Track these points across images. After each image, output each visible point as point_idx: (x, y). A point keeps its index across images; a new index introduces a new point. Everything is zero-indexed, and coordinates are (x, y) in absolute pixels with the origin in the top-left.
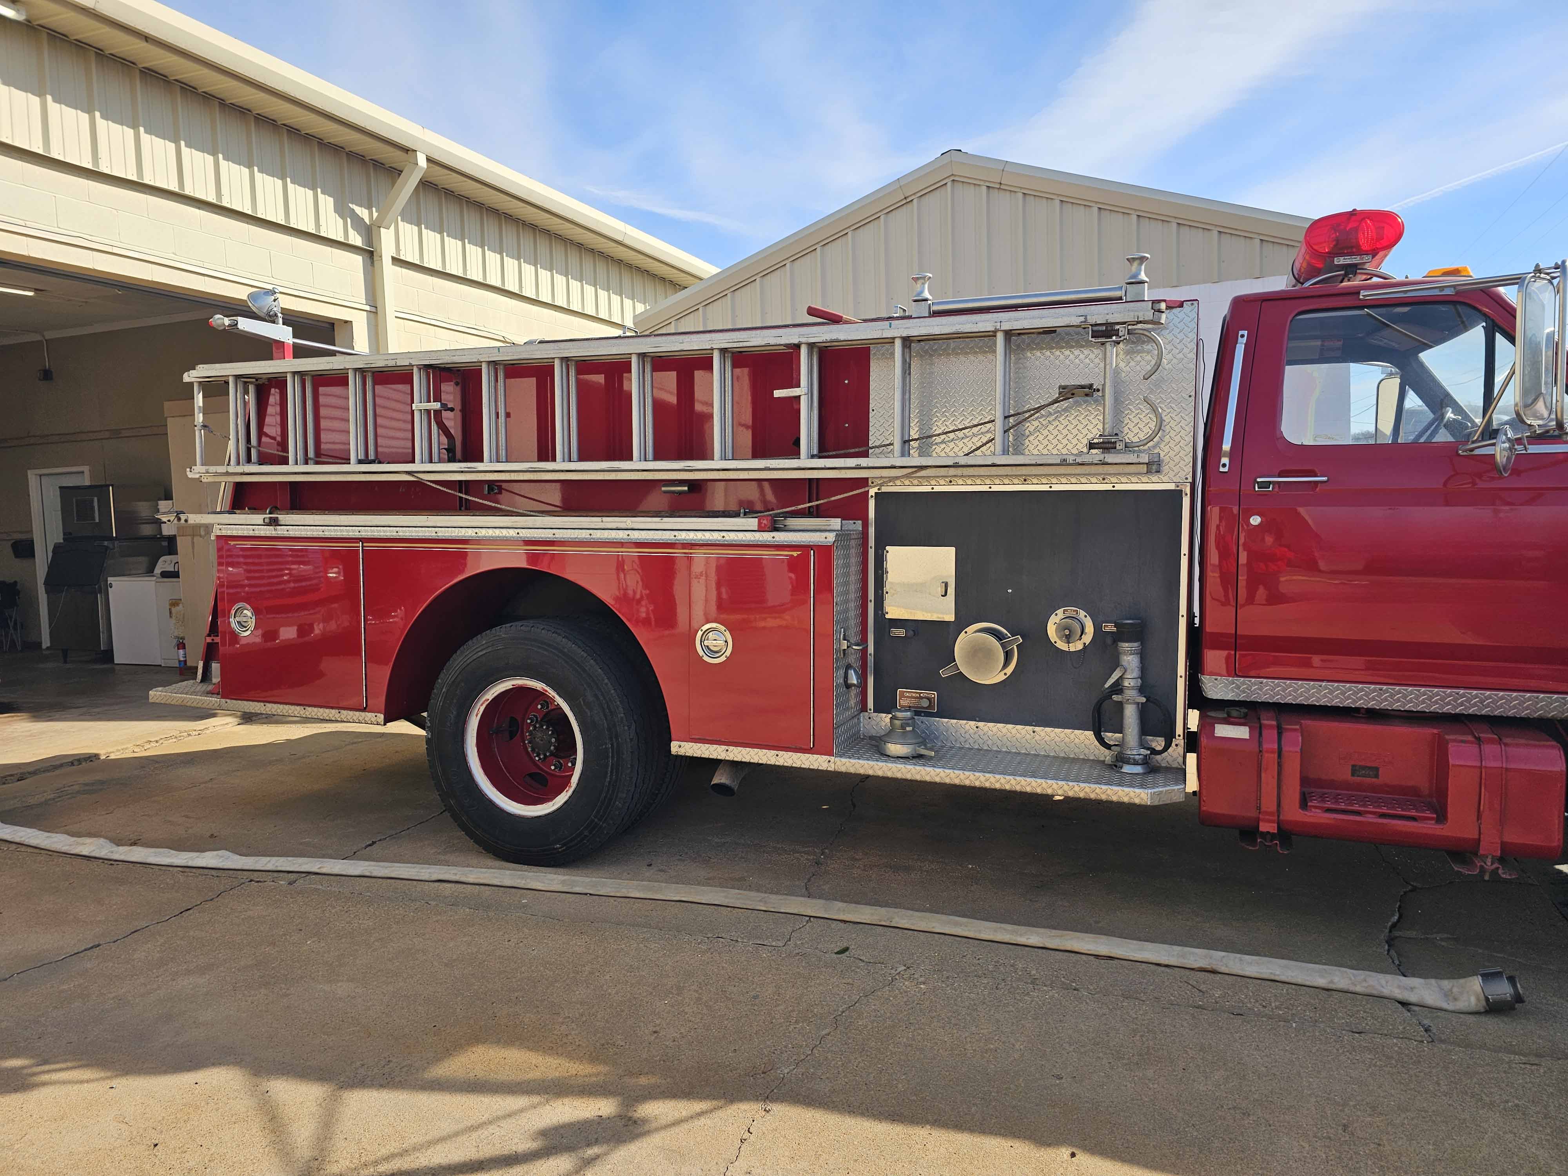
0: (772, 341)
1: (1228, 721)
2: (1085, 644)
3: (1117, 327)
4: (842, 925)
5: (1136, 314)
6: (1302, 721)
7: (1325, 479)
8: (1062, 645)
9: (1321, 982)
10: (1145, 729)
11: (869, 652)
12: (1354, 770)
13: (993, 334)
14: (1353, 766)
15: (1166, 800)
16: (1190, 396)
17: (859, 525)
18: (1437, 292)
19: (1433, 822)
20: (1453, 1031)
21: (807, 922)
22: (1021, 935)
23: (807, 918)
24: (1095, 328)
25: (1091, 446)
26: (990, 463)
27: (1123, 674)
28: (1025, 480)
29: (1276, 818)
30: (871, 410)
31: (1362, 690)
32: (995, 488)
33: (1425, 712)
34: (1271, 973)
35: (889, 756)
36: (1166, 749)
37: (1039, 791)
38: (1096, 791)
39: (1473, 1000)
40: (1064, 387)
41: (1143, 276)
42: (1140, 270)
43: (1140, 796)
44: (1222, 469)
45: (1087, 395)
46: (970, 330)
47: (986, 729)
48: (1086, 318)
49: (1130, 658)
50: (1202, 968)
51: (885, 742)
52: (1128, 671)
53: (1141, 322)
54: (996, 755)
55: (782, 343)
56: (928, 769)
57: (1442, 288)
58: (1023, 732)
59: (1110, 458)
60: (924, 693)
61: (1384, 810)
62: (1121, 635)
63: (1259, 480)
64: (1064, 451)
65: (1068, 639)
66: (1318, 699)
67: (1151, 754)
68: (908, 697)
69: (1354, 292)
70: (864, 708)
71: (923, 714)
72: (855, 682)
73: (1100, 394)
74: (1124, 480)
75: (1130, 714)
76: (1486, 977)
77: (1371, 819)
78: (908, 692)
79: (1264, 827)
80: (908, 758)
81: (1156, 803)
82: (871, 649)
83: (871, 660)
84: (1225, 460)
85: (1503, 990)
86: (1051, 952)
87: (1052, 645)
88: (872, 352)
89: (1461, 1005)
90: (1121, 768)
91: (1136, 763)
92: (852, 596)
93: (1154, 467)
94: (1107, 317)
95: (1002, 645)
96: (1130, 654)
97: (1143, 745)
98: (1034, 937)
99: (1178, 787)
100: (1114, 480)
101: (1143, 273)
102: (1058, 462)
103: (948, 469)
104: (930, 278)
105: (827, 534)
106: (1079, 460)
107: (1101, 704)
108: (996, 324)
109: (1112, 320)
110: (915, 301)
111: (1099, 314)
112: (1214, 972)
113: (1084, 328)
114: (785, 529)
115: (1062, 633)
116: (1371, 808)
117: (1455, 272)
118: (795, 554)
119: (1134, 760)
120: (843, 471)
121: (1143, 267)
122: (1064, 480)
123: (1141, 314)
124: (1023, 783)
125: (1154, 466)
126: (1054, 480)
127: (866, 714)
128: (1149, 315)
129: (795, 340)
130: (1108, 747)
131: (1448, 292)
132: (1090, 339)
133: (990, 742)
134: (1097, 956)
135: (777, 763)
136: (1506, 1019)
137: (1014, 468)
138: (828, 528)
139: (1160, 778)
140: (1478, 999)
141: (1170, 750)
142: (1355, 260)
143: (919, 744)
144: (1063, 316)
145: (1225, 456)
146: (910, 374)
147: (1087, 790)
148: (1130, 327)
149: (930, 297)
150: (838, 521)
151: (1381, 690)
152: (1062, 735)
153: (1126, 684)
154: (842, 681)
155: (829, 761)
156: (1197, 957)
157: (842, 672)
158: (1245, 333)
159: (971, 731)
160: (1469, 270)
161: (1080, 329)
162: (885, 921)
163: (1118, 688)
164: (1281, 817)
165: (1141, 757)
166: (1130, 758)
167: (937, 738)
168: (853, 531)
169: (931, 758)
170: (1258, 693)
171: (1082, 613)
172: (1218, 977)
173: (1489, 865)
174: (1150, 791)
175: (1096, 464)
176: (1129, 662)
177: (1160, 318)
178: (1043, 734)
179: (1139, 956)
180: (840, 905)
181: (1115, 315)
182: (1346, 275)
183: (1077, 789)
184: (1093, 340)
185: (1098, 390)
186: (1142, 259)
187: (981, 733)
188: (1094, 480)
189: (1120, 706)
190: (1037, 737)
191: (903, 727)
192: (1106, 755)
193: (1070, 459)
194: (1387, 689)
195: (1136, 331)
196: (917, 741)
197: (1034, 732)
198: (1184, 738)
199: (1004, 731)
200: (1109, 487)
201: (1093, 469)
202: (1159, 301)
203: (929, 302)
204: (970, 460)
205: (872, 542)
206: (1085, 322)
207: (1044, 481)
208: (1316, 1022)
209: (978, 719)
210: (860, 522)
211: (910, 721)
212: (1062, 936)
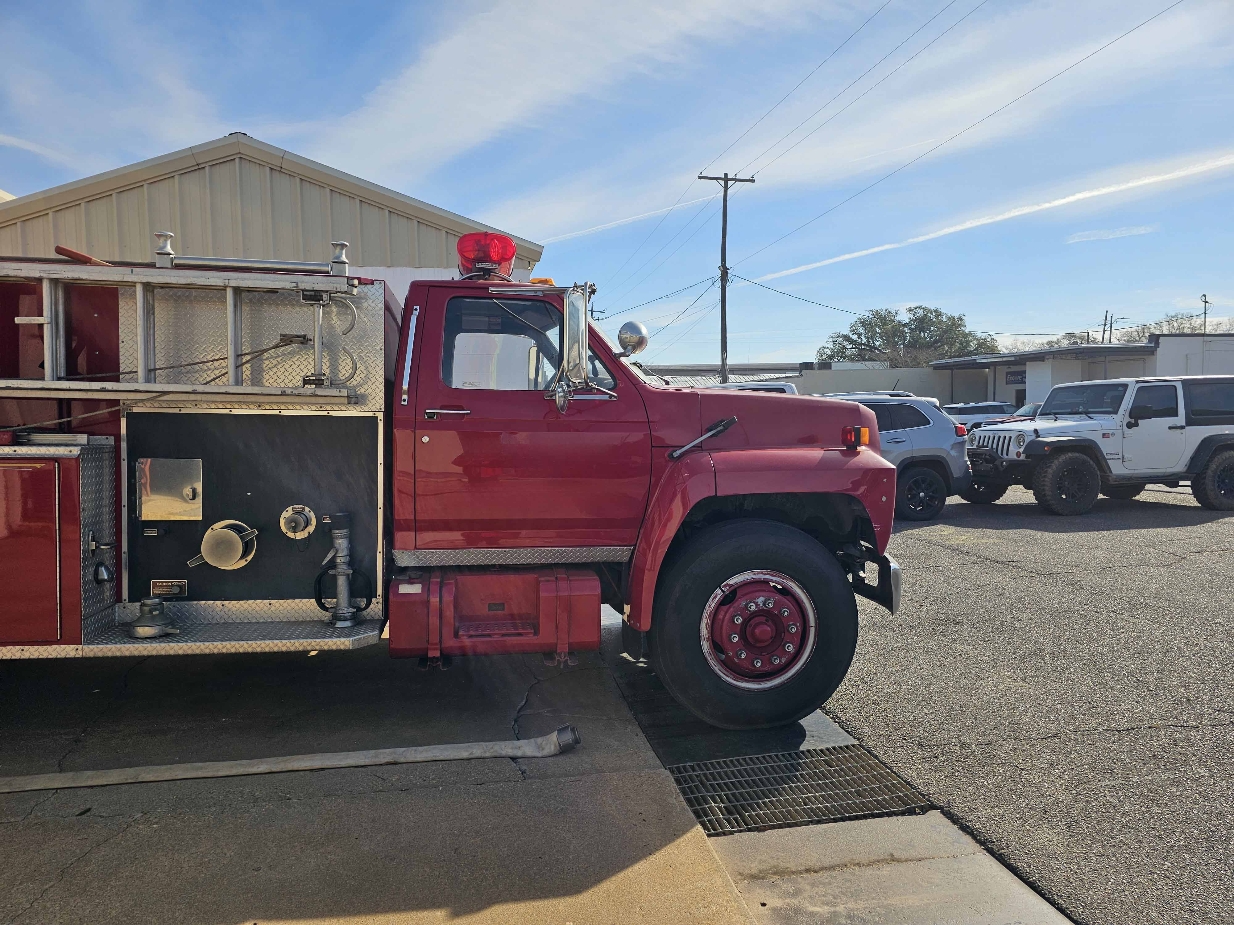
0: (12, 273)
1: (411, 582)
2: (309, 532)
3: (322, 294)
4: (89, 790)
5: (335, 285)
6: (458, 577)
7: (468, 412)
8: (290, 535)
9: (465, 755)
10: (353, 593)
11: (123, 551)
12: (490, 607)
13: (224, 288)
14: (489, 604)
15: (364, 644)
16: (381, 349)
17: (111, 440)
18: (533, 294)
19: (532, 635)
20: (538, 770)
21: (54, 794)
22: (253, 767)
23: (54, 791)
24: (305, 293)
25: (306, 382)
26: (224, 391)
27: (336, 553)
28: (259, 406)
29: (439, 646)
30: (120, 342)
31: (494, 553)
32: (234, 412)
33: (531, 564)
34: (434, 756)
35: (138, 638)
36: (368, 605)
37: (267, 650)
38: (312, 644)
39: (553, 747)
40: (284, 336)
41: (344, 258)
42: (342, 254)
43: (343, 643)
44: (403, 403)
45: (302, 343)
46: (202, 283)
47: (230, 606)
48: (297, 285)
49: (340, 541)
50: (388, 762)
51: (134, 627)
52: (339, 551)
53: (339, 292)
54: (237, 626)
55: (22, 275)
56: (172, 645)
57: (536, 291)
58: (262, 605)
59: (319, 392)
60: (175, 582)
61: (504, 632)
62: (336, 524)
63: (427, 411)
64: (283, 385)
65: (295, 530)
66: (469, 561)
67: (357, 611)
68: (160, 586)
69: (486, 288)
70: (119, 599)
71: (174, 600)
72: (106, 577)
73: (312, 343)
74: (336, 408)
75: (342, 582)
76: (560, 731)
77: (496, 638)
78: (161, 582)
79: (431, 654)
80: (155, 637)
81: (356, 647)
82: (125, 547)
83: (125, 557)
84: (405, 397)
85: (568, 737)
86: (276, 775)
87: (284, 535)
88: (120, 293)
89: (546, 752)
90: (335, 624)
91: (346, 619)
92: (106, 502)
93: (353, 400)
94: (314, 286)
95: (241, 537)
96: (341, 538)
97: (351, 605)
98: (262, 766)
99: (374, 633)
100: (329, 408)
101: (344, 256)
102: (280, 393)
103: (189, 394)
104: (171, 236)
105: (71, 448)
106: (295, 392)
107: (321, 578)
108: (225, 281)
109: (317, 287)
110: (159, 254)
111: (308, 283)
112: (396, 763)
113: (297, 292)
114: (30, 443)
115: (290, 525)
116: (497, 631)
117: (545, 282)
118: (38, 466)
119: (344, 617)
120: (89, 393)
121: (344, 251)
122: (290, 407)
123: (338, 286)
124: (254, 645)
125: (355, 399)
126: (283, 407)
127: (122, 604)
128: (344, 287)
129: (37, 275)
130: (326, 609)
131: (540, 294)
132: (302, 300)
133: (234, 617)
134: (311, 770)
135: (23, 657)
136: (570, 755)
137: (245, 396)
138: (75, 443)
139: (363, 628)
140: (555, 746)
141: (372, 606)
142: (488, 266)
143: (166, 625)
144: (281, 280)
145: (404, 394)
146: (153, 314)
147: (305, 644)
148: (332, 295)
149: (172, 252)
150: (86, 436)
151: (505, 551)
152: (293, 605)
153: (338, 561)
154: (91, 577)
155: (77, 649)
156: (385, 755)
157: (92, 570)
158: (418, 308)
159: (218, 609)
160: (553, 281)
161: (292, 292)
162: (131, 779)
163: (333, 564)
164: (443, 646)
165: (349, 614)
166: (341, 616)
167: (187, 618)
168: (105, 445)
169: (178, 635)
170: (431, 560)
171: (307, 509)
172: (398, 767)
173: (563, 659)
174: (351, 639)
175: (310, 396)
176: (340, 544)
177: (352, 291)
178: (277, 605)
179: (343, 763)
180: (89, 773)
181: (320, 285)
182: (484, 275)
183: (297, 644)
184: (304, 301)
185: (311, 340)
186: (343, 246)
187: (226, 609)
188: (313, 408)
189: (334, 577)
190: (273, 608)
191: (151, 612)
192: (326, 616)
193: (289, 391)
194: (509, 551)
195: (337, 299)
196: (166, 622)
197: (270, 604)
198: (382, 597)
199: (246, 606)
200: (325, 413)
201: (308, 399)
202: (353, 278)
203: (171, 256)
204: (207, 389)
205: (124, 455)
206: (296, 287)
207: (275, 407)
208: (456, 782)
209: (223, 599)
210: (113, 438)
211: (159, 607)
212: (286, 761)
